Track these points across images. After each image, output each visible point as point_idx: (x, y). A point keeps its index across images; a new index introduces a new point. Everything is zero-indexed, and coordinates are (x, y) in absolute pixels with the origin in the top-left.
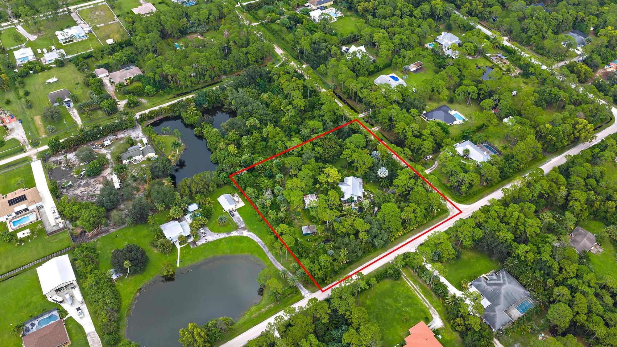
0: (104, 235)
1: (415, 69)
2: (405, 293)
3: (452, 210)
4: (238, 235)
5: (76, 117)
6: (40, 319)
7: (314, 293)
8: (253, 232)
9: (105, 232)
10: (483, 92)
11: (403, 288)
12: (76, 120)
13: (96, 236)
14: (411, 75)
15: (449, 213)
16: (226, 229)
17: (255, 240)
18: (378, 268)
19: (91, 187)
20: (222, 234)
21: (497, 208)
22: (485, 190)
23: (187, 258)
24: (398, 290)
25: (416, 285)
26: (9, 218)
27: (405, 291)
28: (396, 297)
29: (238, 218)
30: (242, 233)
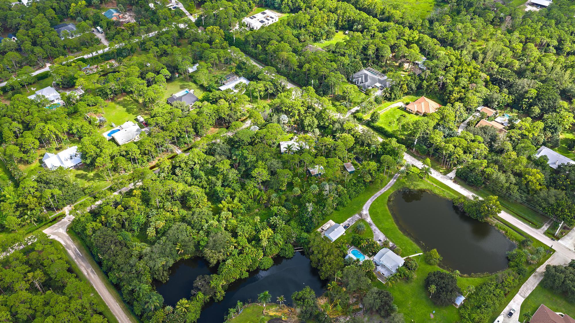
4: (369, 217)
8: (362, 207)
16: (367, 227)
17: (370, 204)
23: (411, 249)
29: (349, 221)
30: (366, 215)
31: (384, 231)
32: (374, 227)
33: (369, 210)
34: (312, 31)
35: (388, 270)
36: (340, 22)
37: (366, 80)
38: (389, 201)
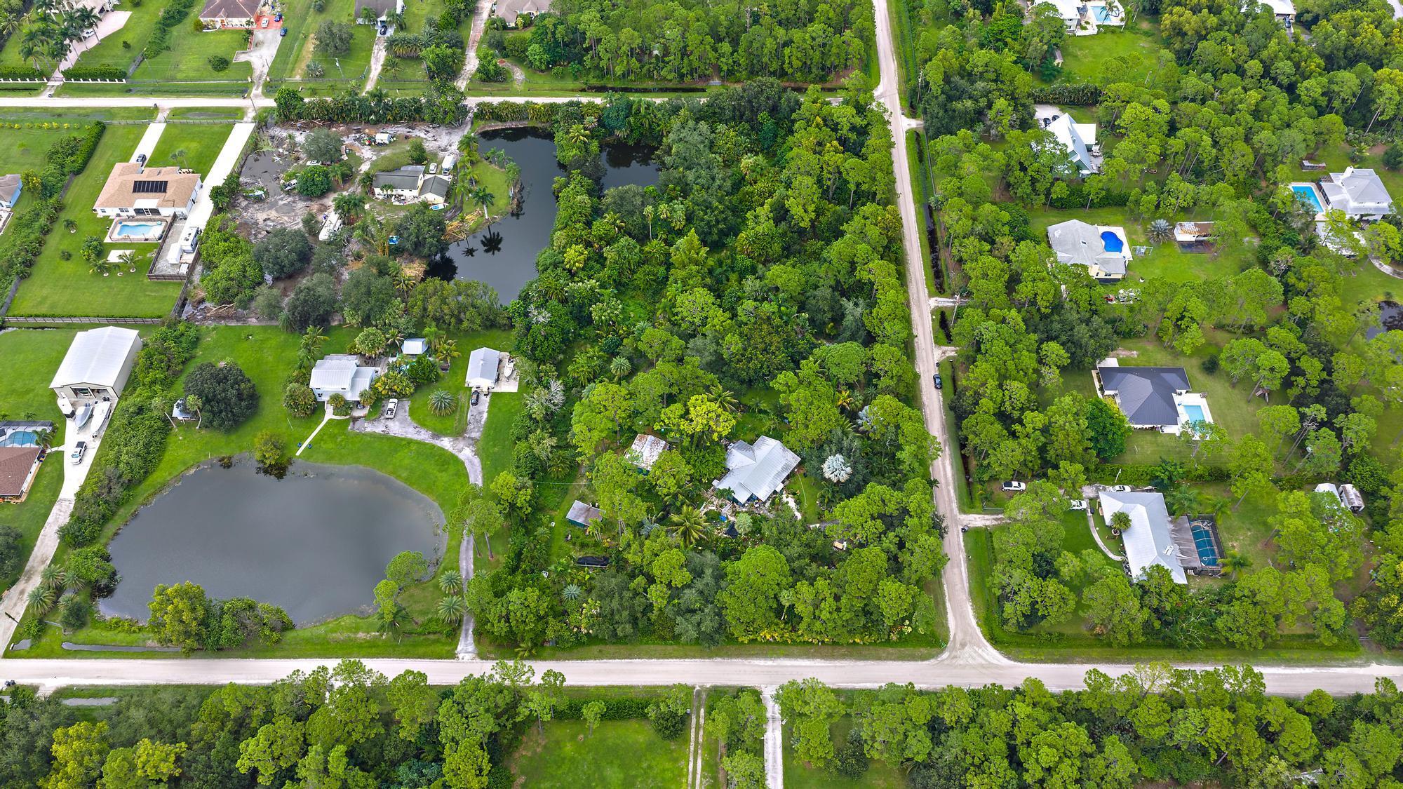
0: (233, 324)
1: (1193, 239)
2: (663, 780)
3: (954, 648)
4: (451, 450)
5: (377, 60)
6: (21, 429)
7: (482, 659)
8: (482, 460)
9: (238, 319)
10: (1301, 381)
11: (668, 765)
12: (373, 67)
13: (220, 317)
14: (1167, 251)
15: (942, 652)
16: (439, 426)
17: (471, 478)
18: (658, 687)
19: (289, 218)
20: (423, 431)
21: (1022, 709)
22: (1090, 646)
23: (325, 446)
24: (654, 763)
25: (703, 776)
26: (122, 214)
27: (668, 775)
28: (635, 777)
29: (480, 413)
30: (461, 450)
31: (399, 443)
32: (424, 436)
33: (463, 463)
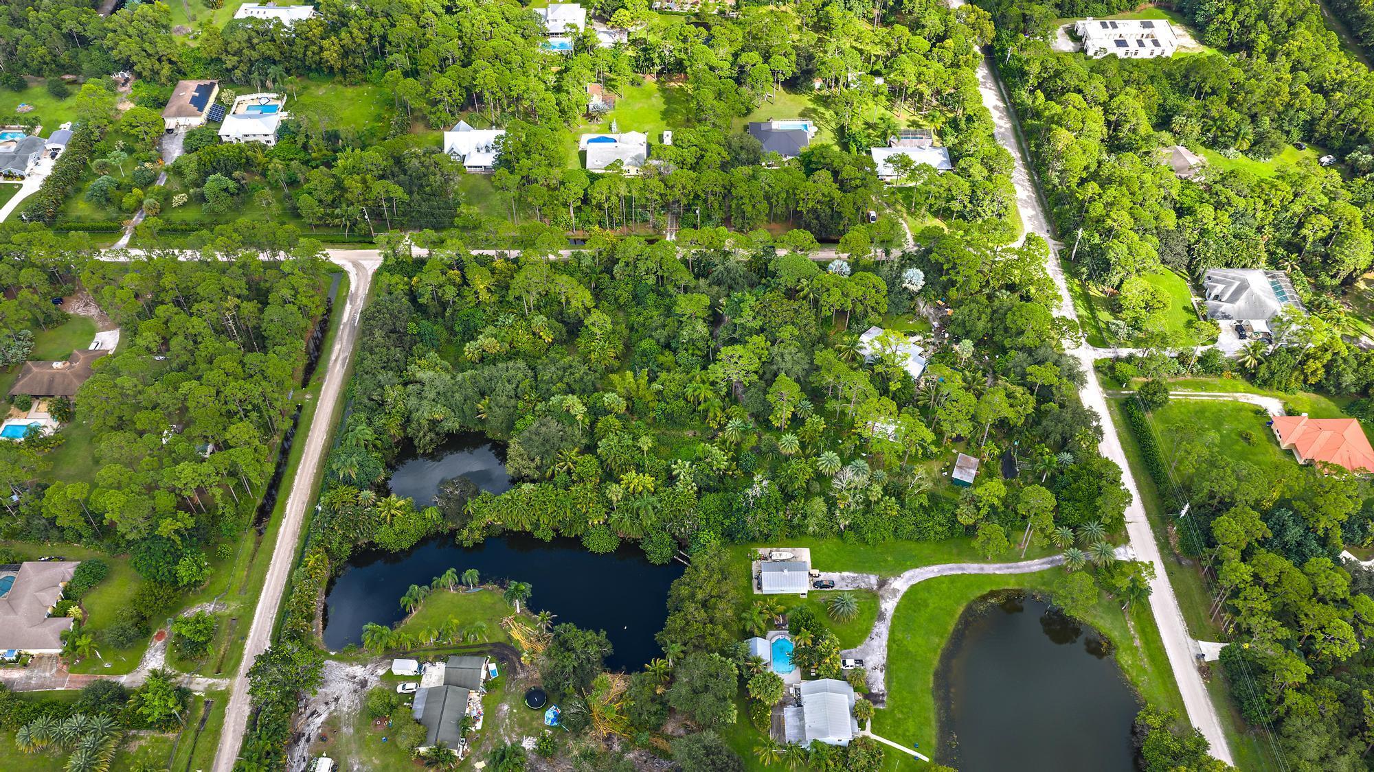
4: (897, 599)
7: (1129, 539)
16: (866, 617)
17: (932, 576)
20: (876, 630)
23: (912, 730)
29: (843, 579)
30: (895, 591)
31: (896, 652)
32: (882, 630)
33: (912, 586)
34: (1217, 116)
35: (802, 729)
36: (1322, 123)
37: (1234, 298)
38: (984, 598)
